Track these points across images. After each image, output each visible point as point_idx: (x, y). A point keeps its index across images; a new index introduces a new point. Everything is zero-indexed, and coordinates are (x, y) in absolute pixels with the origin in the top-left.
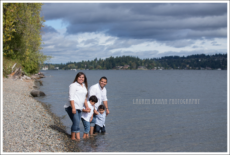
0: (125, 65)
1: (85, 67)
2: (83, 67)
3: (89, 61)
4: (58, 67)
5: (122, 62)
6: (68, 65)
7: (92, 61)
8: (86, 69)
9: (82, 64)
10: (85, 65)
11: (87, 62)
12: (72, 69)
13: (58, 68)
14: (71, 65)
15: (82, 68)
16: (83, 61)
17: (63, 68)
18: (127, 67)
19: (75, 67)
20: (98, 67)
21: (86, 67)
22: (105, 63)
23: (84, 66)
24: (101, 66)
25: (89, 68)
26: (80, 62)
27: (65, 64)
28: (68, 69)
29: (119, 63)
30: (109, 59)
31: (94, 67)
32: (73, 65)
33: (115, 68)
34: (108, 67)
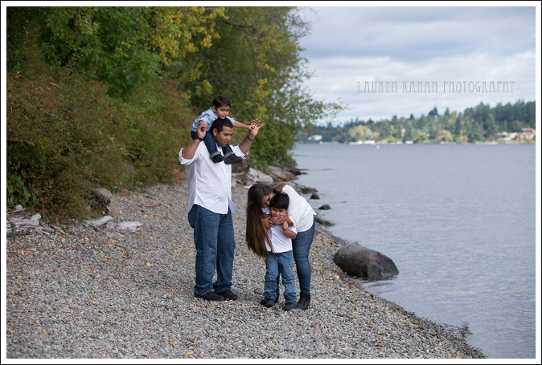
0: (524, 129)
1: (403, 135)
2: (394, 135)
3: (412, 117)
4: (319, 134)
5: (515, 119)
6: (351, 130)
7: (423, 116)
8: (404, 141)
9: (392, 127)
10: (400, 129)
11: (408, 120)
12: (363, 140)
13: (318, 138)
14: (360, 128)
15: (392, 138)
16: (395, 118)
17: (333, 138)
19: (370, 136)
20: (442, 134)
21: (405, 134)
22: (462, 123)
23: (400, 133)
24: (452, 133)
25: (415, 139)
26: (387, 121)
27: (338, 126)
28: (349, 141)
29: (506, 122)
30: (475, 110)
31: (428, 135)
32: (365, 131)
33: (492, 137)
34: (473, 136)
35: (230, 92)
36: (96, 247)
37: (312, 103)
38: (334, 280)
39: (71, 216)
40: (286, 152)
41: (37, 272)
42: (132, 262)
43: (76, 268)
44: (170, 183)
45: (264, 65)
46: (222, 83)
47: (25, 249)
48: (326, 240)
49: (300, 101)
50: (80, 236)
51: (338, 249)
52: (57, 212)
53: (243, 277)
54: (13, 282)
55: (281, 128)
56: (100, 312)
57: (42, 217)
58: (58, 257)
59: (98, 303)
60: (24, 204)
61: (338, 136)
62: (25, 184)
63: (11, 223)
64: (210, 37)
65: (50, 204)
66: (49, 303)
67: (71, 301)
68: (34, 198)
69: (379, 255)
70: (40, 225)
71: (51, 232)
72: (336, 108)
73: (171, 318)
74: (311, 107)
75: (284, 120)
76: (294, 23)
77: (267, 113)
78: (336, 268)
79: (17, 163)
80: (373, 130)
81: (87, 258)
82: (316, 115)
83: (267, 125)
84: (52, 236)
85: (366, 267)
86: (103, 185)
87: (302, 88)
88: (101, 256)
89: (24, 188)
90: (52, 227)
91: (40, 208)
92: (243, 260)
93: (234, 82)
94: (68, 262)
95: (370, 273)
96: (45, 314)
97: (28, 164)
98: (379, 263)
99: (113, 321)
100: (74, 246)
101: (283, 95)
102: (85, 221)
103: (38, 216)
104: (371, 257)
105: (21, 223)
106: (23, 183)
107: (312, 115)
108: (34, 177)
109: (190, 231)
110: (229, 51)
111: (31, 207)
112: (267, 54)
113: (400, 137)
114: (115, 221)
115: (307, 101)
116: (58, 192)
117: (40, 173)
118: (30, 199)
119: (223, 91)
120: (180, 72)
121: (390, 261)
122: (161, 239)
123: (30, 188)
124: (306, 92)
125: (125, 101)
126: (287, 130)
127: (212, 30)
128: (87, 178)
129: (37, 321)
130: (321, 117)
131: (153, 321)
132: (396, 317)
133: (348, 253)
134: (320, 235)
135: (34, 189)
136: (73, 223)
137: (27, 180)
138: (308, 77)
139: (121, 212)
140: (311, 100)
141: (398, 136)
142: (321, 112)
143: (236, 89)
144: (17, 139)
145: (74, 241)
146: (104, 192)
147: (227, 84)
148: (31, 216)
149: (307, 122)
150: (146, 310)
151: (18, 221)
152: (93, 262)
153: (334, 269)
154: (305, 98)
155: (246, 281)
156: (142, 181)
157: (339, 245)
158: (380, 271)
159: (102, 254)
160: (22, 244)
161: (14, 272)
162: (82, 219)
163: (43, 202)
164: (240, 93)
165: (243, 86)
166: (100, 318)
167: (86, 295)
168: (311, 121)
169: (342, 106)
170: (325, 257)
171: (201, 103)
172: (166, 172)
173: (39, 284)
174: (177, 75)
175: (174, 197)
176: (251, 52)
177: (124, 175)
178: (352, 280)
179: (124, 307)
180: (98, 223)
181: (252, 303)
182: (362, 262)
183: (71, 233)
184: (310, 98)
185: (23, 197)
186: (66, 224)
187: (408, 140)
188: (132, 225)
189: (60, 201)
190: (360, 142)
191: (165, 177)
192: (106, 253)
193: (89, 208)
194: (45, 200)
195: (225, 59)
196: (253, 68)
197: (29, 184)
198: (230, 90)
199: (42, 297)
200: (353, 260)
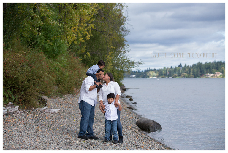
0: (216, 72)
1: (168, 75)
2: (164, 75)
3: (171, 67)
4: (134, 74)
5: (213, 68)
6: (147, 73)
7: (176, 67)
8: (168, 77)
9: (163, 71)
10: (167, 72)
11: (170, 69)
13: (134, 76)
14: (151, 73)
16: (165, 68)
17: (140, 76)
18: (219, 75)
19: (155, 75)
20: (184, 74)
21: (169, 74)
22: (192, 70)
24: (187, 74)
25: (173, 76)
26: (161, 69)
27: (142, 71)
28: (147, 77)
29: (209, 69)
30: (196, 65)
31: (178, 75)
32: (153, 73)
33: (203, 76)
34: (196, 75)
35: (97, 58)
36: (41, 119)
37: (130, 62)
38: (135, 132)
39: (31, 106)
40: (120, 81)
41: (16, 128)
42: (54, 125)
43: (32, 127)
44: (73, 94)
45: (111, 47)
46: (94, 54)
47: (12, 120)
48: (134, 116)
49: (125, 61)
50: (34, 114)
51: (138, 119)
52: (25, 105)
53: (99, 130)
54: (6, 132)
55: (118, 72)
56: (40, 144)
57: (19, 107)
58: (25, 122)
59: (39, 140)
60: (12, 102)
61: (142, 75)
62: (13, 94)
63: (7, 109)
64: (89, 35)
65: (23, 102)
66: (20, 141)
67: (29, 140)
68: (17, 99)
69: (154, 122)
70: (19, 110)
71: (23, 113)
72: (139, 64)
73: (68, 146)
74: (129, 63)
75: (119, 69)
76: (123, 30)
77: (112, 66)
78: (137, 127)
79: (10, 85)
80: (156, 72)
81: (37, 123)
82: (132, 66)
83: (113, 71)
84: (23, 114)
85: (149, 127)
86: (45, 94)
87: (126, 56)
88: (42, 122)
89: (13, 96)
90: (23, 111)
91: (19, 103)
92: (100, 124)
93: (99, 53)
94: (29, 124)
95: (151, 129)
96: (18, 145)
97: (14, 86)
98: (154, 125)
99: (45, 148)
100: (32, 118)
101: (118, 59)
102: (37, 108)
103: (18, 106)
104: (151, 123)
105: (11, 109)
106: (12, 94)
107: (130, 66)
108: (16, 91)
109: (79, 113)
110: (98, 41)
111: (15, 103)
112: (112, 42)
113: (167, 75)
114: (50, 108)
115: (128, 61)
116: (27, 97)
117: (19, 89)
118: (15, 100)
119: (95, 57)
120: (78, 50)
121: (158, 124)
122: (68, 116)
123: (15, 95)
124: (128, 57)
125: (54, 61)
126: (120, 73)
127: (90, 33)
128: (38, 91)
129: (15, 148)
130: (134, 67)
131: (61, 148)
132: (159, 146)
133: (142, 121)
134: (131, 114)
135: (16, 96)
136: (32, 109)
137: (14, 92)
138: (128, 51)
139: (52, 105)
140: (129, 61)
141: (166, 75)
142: (134, 65)
143: (100, 56)
144: (10, 75)
145: (32, 116)
146: (45, 97)
147: (96, 55)
148: (15, 106)
149: (128, 69)
150: (59, 143)
151: (10, 109)
152: (39, 124)
153: (136, 128)
154: (127, 60)
155: (100, 132)
156: (61, 93)
157: (139, 118)
158: (155, 128)
159: (43, 121)
160: (11, 118)
161: (7, 128)
162: (36, 108)
163: (20, 101)
164: (102, 58)
165: (103, 55)
166: (40, 146)
167: (35, 137)
168: (130, 69)
169: (142, 63)
170: (133, 123)
171: (86, 62)
172: (71, 89)
173: (17, 133)
174: (76, 51)
175: (74, 99)
176: (106, 42)
177: (54, 90)
178: (143, 132)
179: (50, 142)
180: (41, 109)
181: (101, 141)
182: (147, 125)
183: (31, 113)
184: (129, 60)
185: (12, 99)
186: (29, 110)
187: (170, 77)
188: (56, 110)
189: (27, 101)
190: (151, 78)
191: (70, 91)
192: (45, 121)
193: (38, 103)
194: (21, 100)
195: (96, 45)
196: (107, 48)
197: (15, 94)
198: (97, 57)
199: (17, 138)
200: (144, 124)
